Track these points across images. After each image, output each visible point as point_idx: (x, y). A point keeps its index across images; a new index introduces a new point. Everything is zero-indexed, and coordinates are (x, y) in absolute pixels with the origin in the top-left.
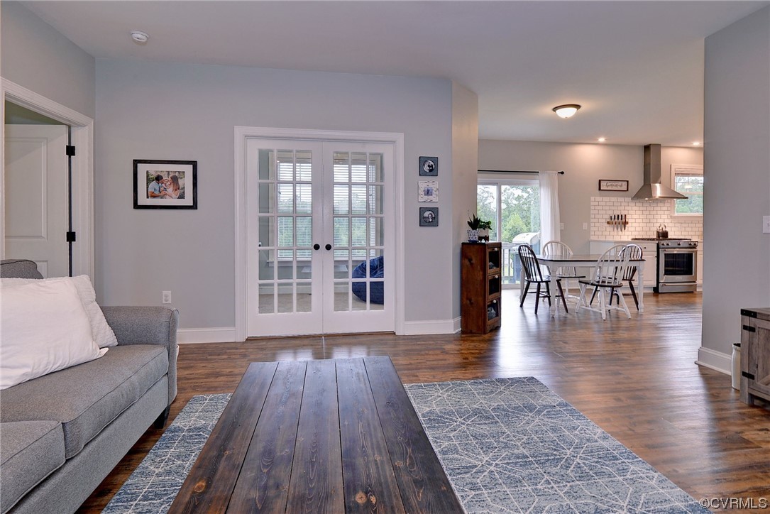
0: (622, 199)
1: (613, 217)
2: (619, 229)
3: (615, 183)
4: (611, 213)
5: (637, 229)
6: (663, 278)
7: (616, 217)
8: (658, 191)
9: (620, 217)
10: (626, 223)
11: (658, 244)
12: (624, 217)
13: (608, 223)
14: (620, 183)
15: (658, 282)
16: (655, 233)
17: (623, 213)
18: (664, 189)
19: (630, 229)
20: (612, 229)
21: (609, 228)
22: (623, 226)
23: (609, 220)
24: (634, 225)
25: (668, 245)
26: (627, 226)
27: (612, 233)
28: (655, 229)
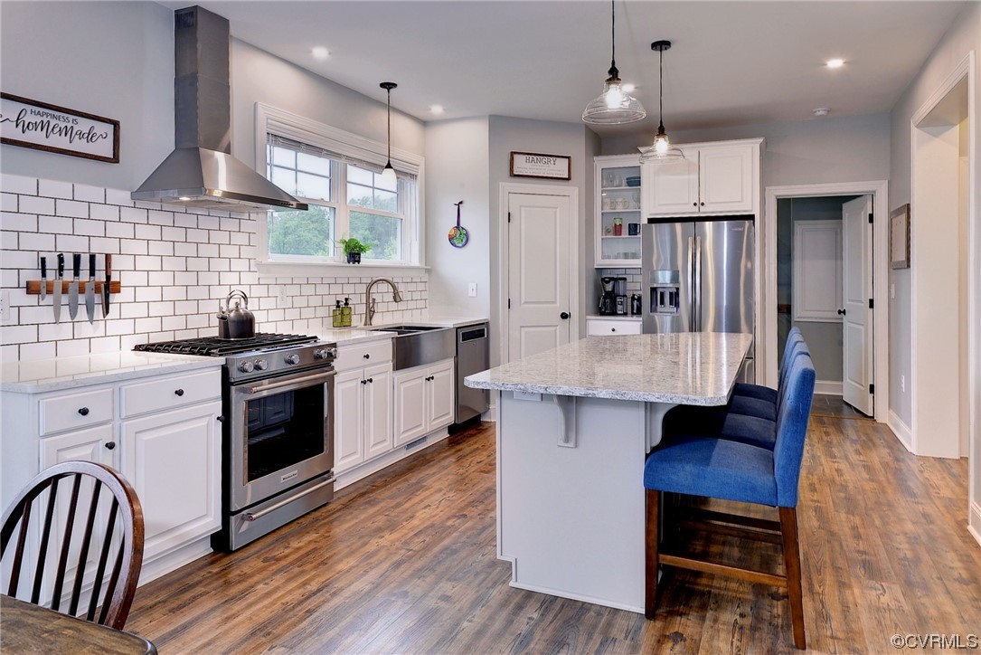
0: (93, 192)
1: (52, 263)
2: (82, 313)
3: (63, 122)
4: (45, 244)
5: (156, 309)
6: (245, 492)
7: (69, 263)
8: (222, 175)
9: (85, 264)
10: (110, 287)
11: (225, 370)
12: (100, 263)
13: (31, 289)
14: (84, 125)
15: (227, 513)
16: (216, 322)
17: (99, 247)
18: (239, 171)
19: (129, 311)
20: (47, 314)
21: (37, 310)
22: (98, 298)
23: (36, 276)
24: (143, 294)
25: (257, 368)
26: (114, 298)
27: (48, 332)
28: (214, 308)
